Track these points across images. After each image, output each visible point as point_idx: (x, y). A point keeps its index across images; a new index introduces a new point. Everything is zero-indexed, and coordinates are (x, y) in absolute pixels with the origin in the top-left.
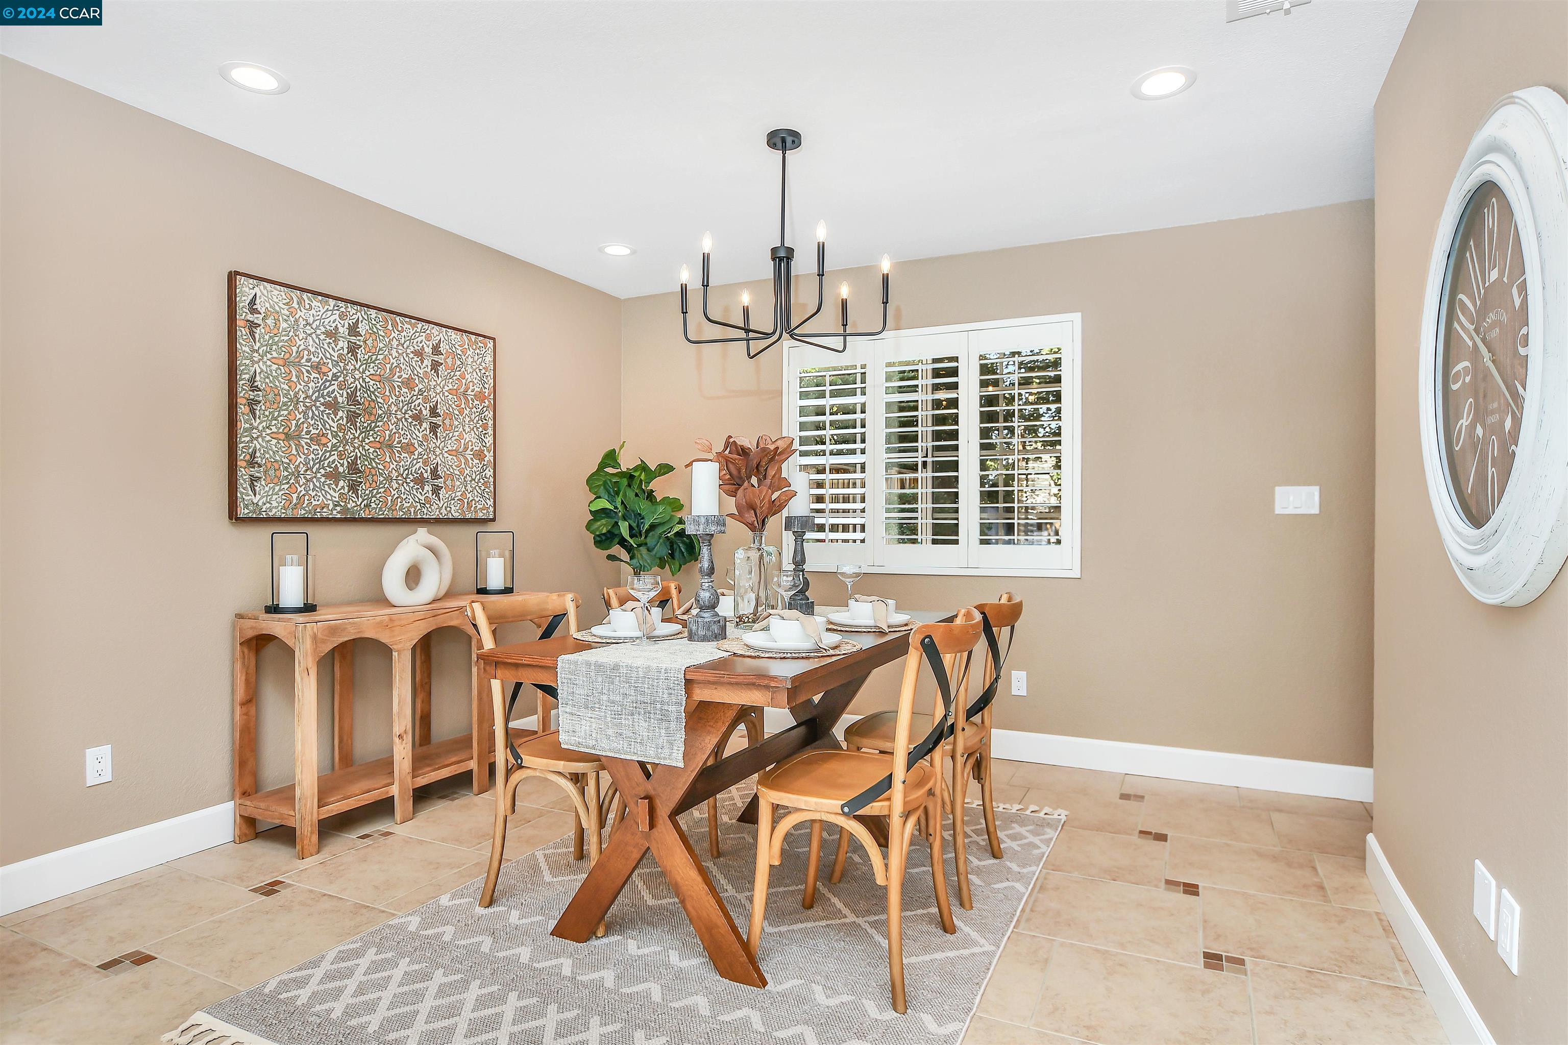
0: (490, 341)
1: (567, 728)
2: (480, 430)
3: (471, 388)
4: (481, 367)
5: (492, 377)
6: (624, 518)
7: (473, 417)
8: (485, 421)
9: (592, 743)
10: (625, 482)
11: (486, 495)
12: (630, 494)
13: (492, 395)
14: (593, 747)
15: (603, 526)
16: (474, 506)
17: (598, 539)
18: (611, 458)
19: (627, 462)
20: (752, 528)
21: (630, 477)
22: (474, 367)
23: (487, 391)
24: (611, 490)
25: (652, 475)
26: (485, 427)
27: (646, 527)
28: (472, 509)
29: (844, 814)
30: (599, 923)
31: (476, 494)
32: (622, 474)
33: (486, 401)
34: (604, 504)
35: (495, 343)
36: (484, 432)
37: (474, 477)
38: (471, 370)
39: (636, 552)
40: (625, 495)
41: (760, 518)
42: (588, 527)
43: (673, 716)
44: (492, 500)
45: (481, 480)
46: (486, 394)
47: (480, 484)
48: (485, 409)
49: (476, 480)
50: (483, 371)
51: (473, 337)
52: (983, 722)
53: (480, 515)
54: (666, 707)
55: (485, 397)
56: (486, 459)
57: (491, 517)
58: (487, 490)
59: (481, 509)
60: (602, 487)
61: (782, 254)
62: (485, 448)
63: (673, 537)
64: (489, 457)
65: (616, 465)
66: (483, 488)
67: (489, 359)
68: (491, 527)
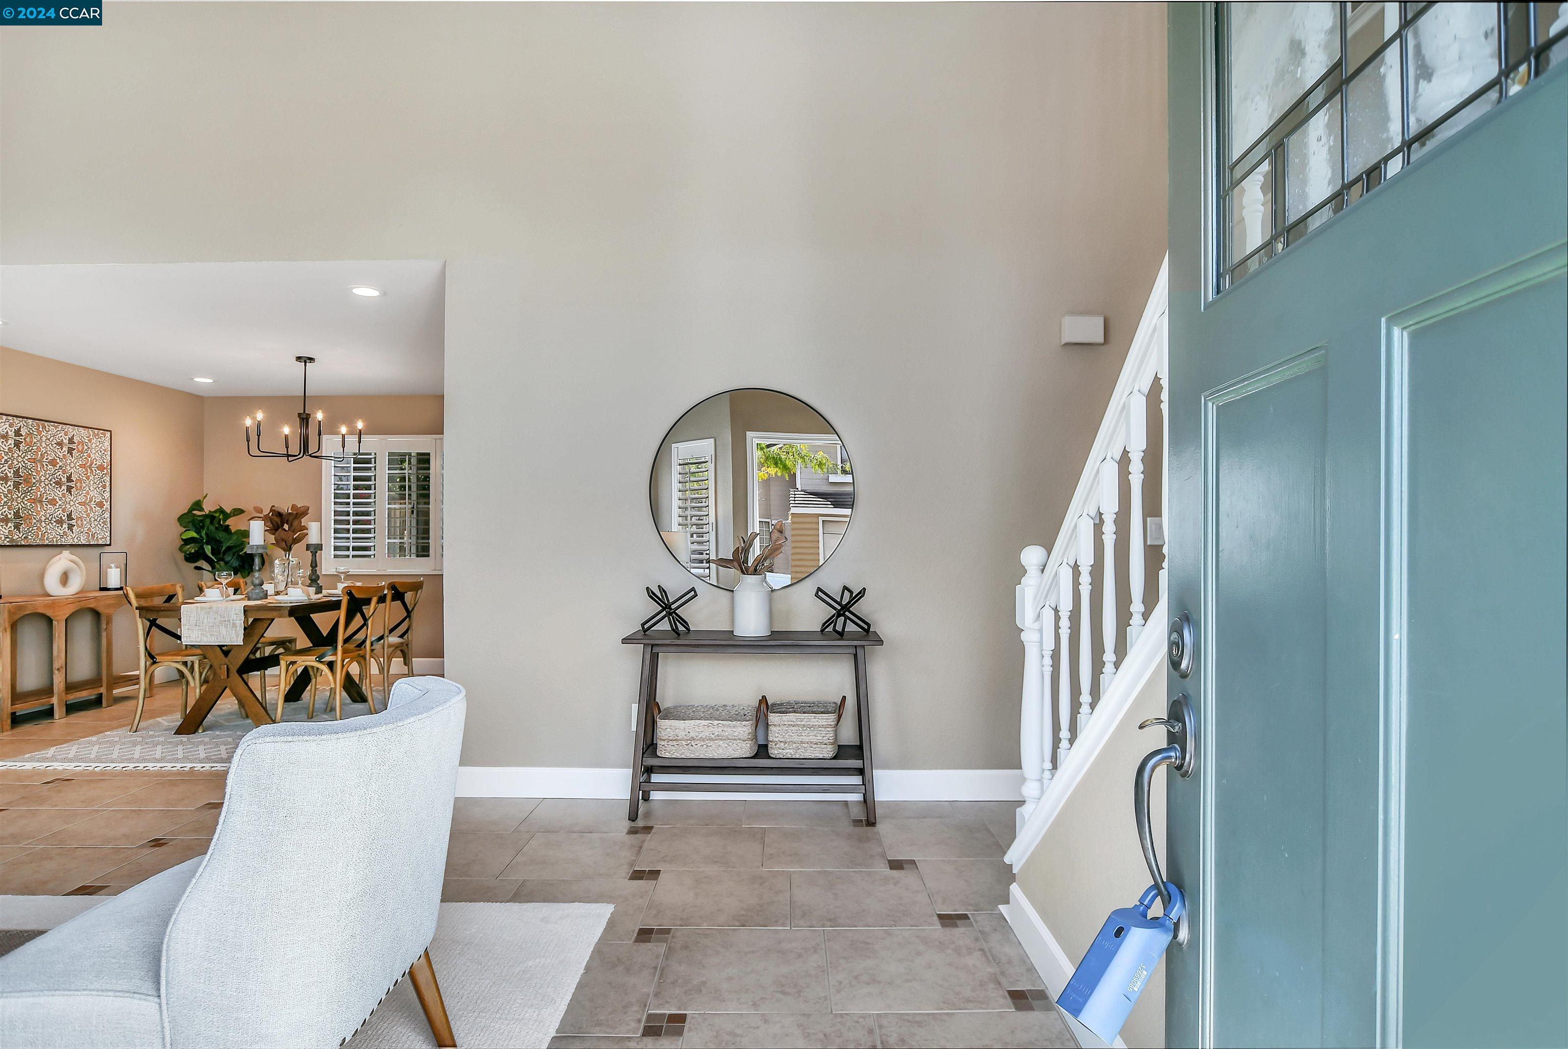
0: (108, 432)
1: (185, 635)
2: (101, 488)
3: (95, 463)
4: (101, 450)
5: (109, 455)
6: (207, 543)
7: (96, 481)
8: (104, 483)
9: (198, 640)
10: (208, 521)
11: (104, 529)
12: (212, 528)
13: (109, 466)
14: (199, 642)
15: (192, 549)
16: (96, 536)
17: (188, 556)
18: (198, 505)
19: (208, 507)
20: (285, 550)
21: (211, 517)
22: (97, 450)
23: (105, 464)
24: (198, 526)
25: (227, 516)
26: (104, 486)
27: (224, 549)
28: (95, 538)
29: (317, 661)
30: (199, 727)
31: (98, 529)
32: (206, 516)
33: (105, 470)
34: (193, 534)
35: (111, 434)
36: (104, 490)
37: (96, 519)
38: (95, 452)
39: (216, 564)
40: (208, 529)
41: (289, 545)
42: (181, 549)
43: (238, 625)
44: (109, 533)
45: (101, 520)
46: (105, 466)
47: (100, 523)
48: (104, 475)
49: (98, 520)
50: (103, 452)
51: (96, 431)
52: (408, 638)
53: (100, 542)
54: (235, 622)
55: (104, 468)
56: (105, 507)
57: (108, 543)
58: (105, 526)
59: (101, 538)
60: (191, 524)
61: (305, 416)
62: (104, 500)
63: (243, 555)
64: (107, 505)
65: (202, 510)
66: (102, 525)
67: (107, 444)
68: (107, 549)
